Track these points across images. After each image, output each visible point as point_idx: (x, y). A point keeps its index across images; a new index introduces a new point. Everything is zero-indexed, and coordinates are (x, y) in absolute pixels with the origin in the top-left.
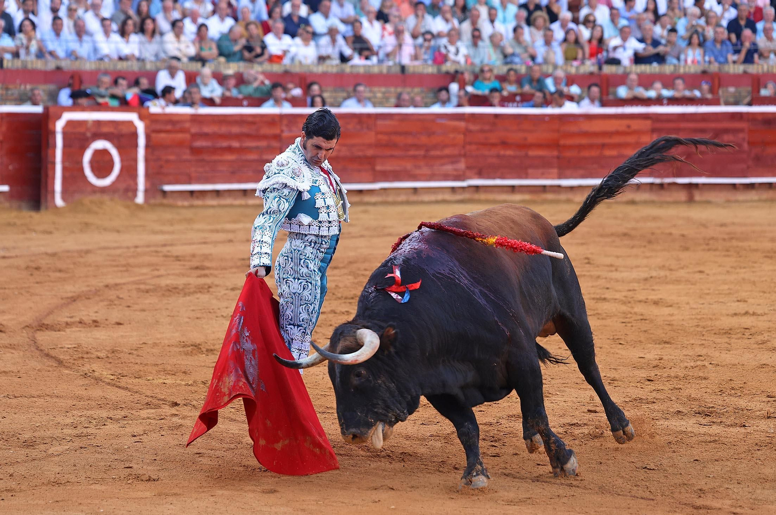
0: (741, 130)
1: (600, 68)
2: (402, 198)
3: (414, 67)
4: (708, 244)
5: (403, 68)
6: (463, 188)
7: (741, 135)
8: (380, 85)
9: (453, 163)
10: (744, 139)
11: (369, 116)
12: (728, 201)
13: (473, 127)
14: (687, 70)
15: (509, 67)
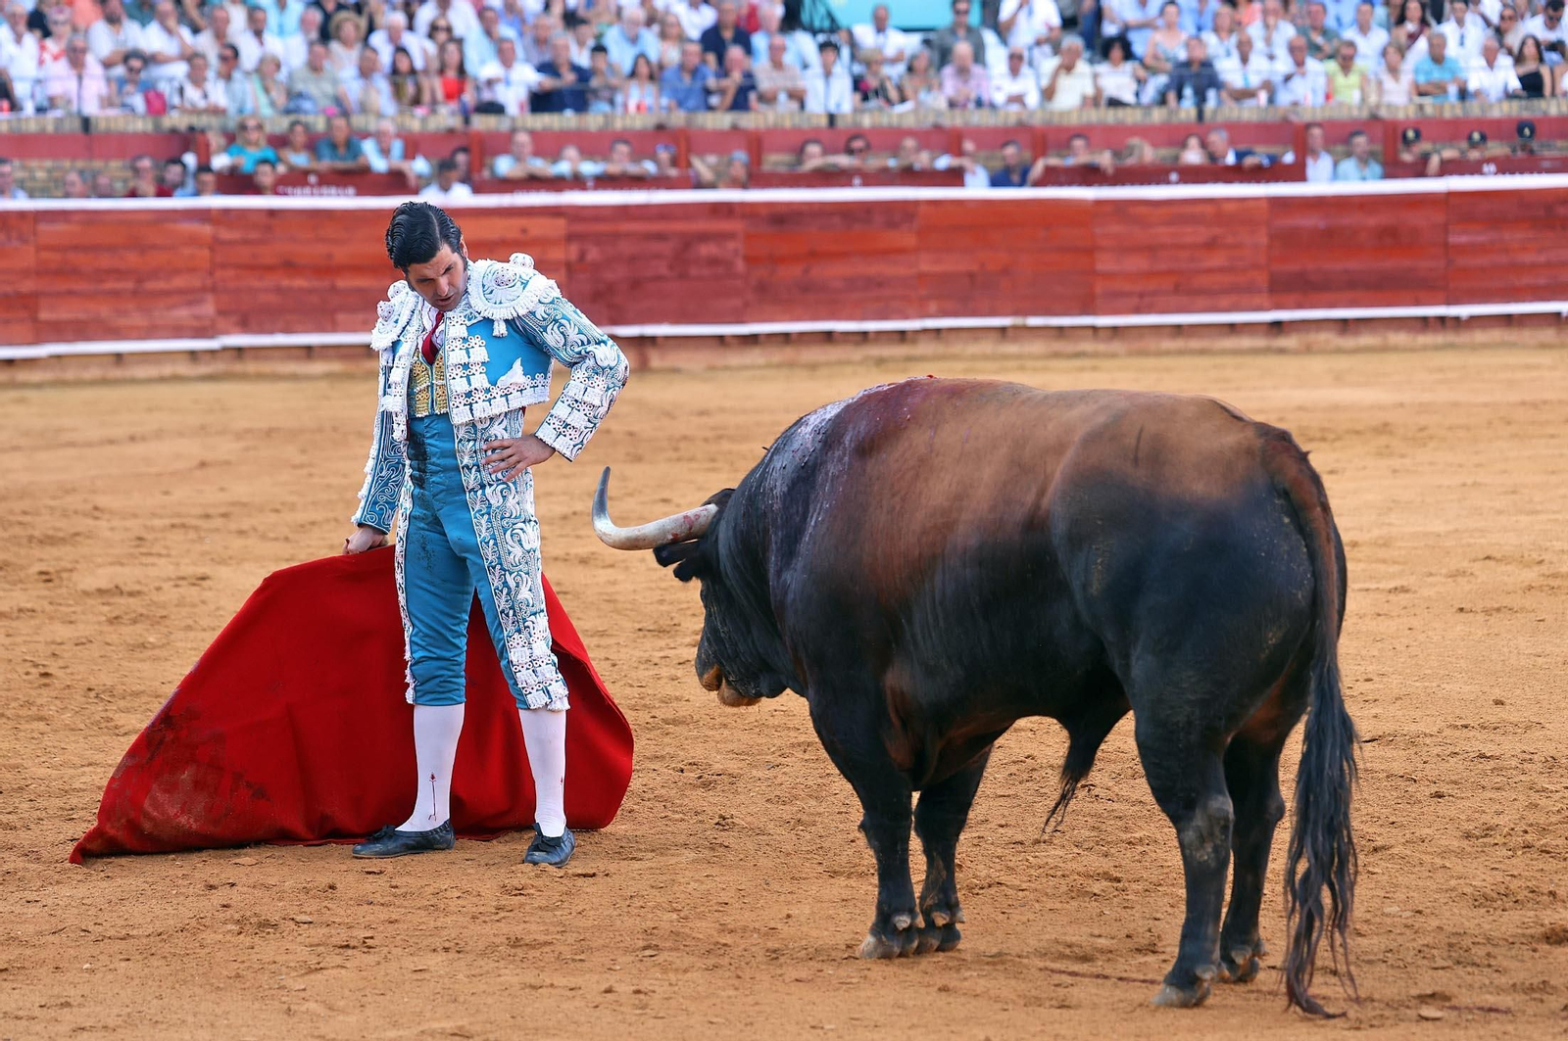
0: (729, 236)
1: (467, 121)
2: (94, 373)
3: (108, 119)
4: (676, 449)
5: (86, 122)
6: (212, 352)
7: (731, 245)
8: (41, 156)
9: (190, 303)
10: (736, 252)
11: (22, 215)
12: (712, 368)
13: (226, 234)
14: (628, 123)
15: (292, 118)
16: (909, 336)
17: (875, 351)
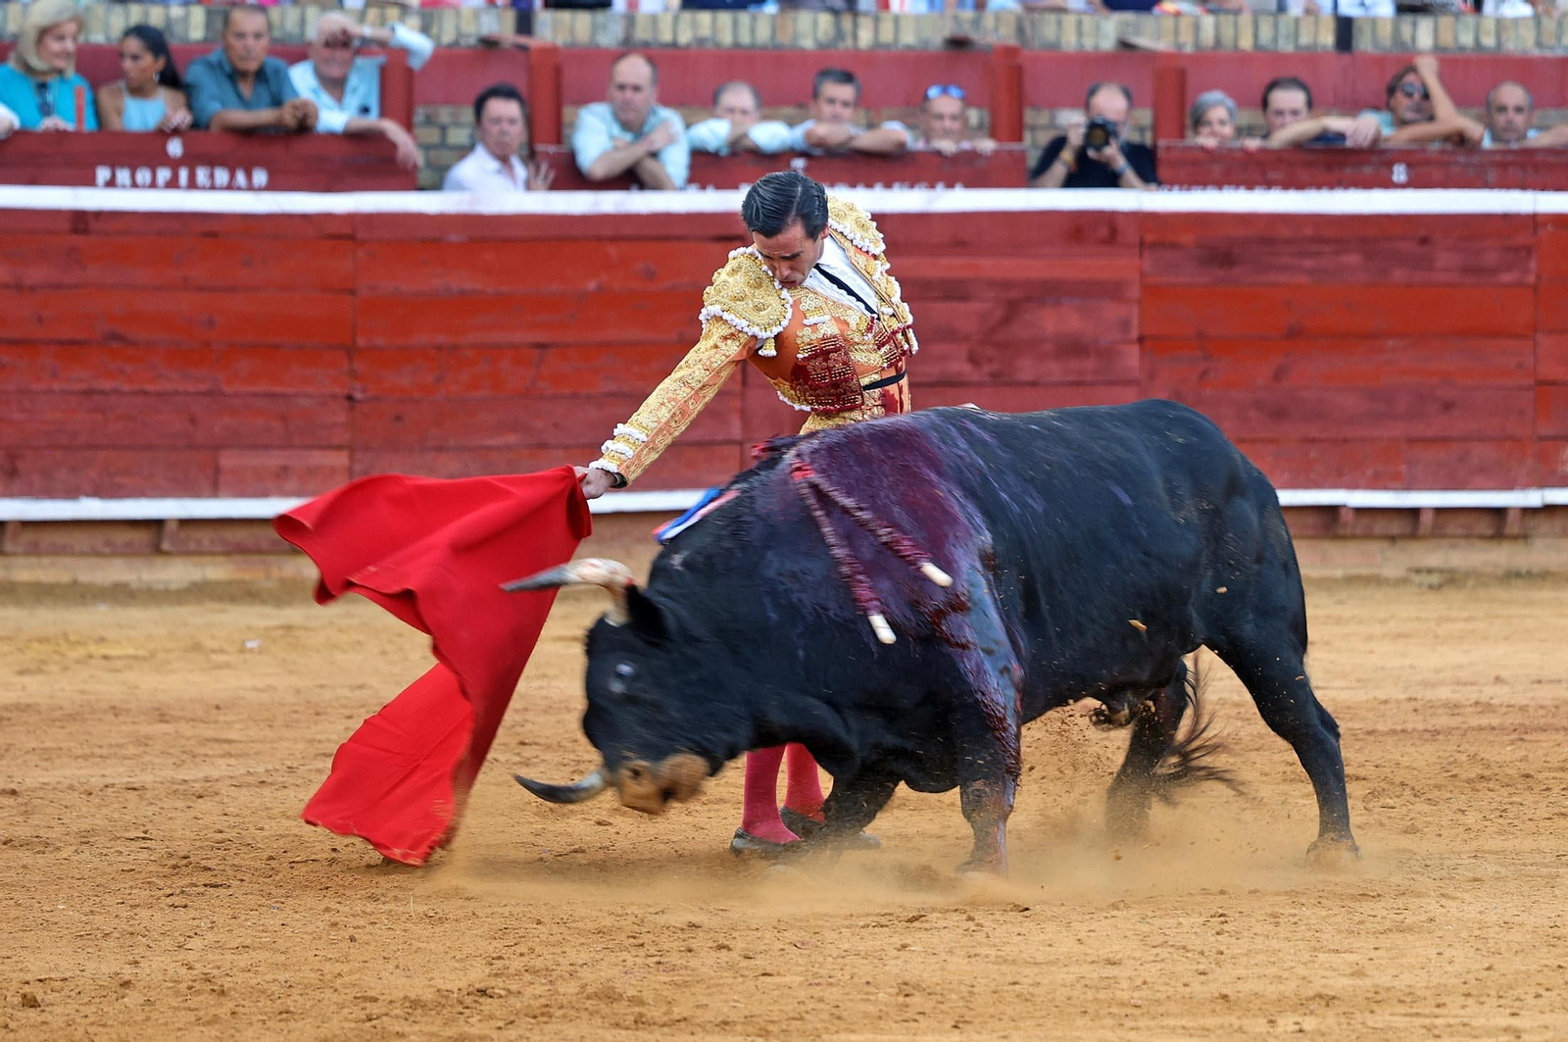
0: (1113, 291)
1: (525, 24)
7: (1112, 311)
10: (1122, 326)
14: (887, 35)
15: (130, 16)
16: (1513, 526)
17: (1435, 556)
